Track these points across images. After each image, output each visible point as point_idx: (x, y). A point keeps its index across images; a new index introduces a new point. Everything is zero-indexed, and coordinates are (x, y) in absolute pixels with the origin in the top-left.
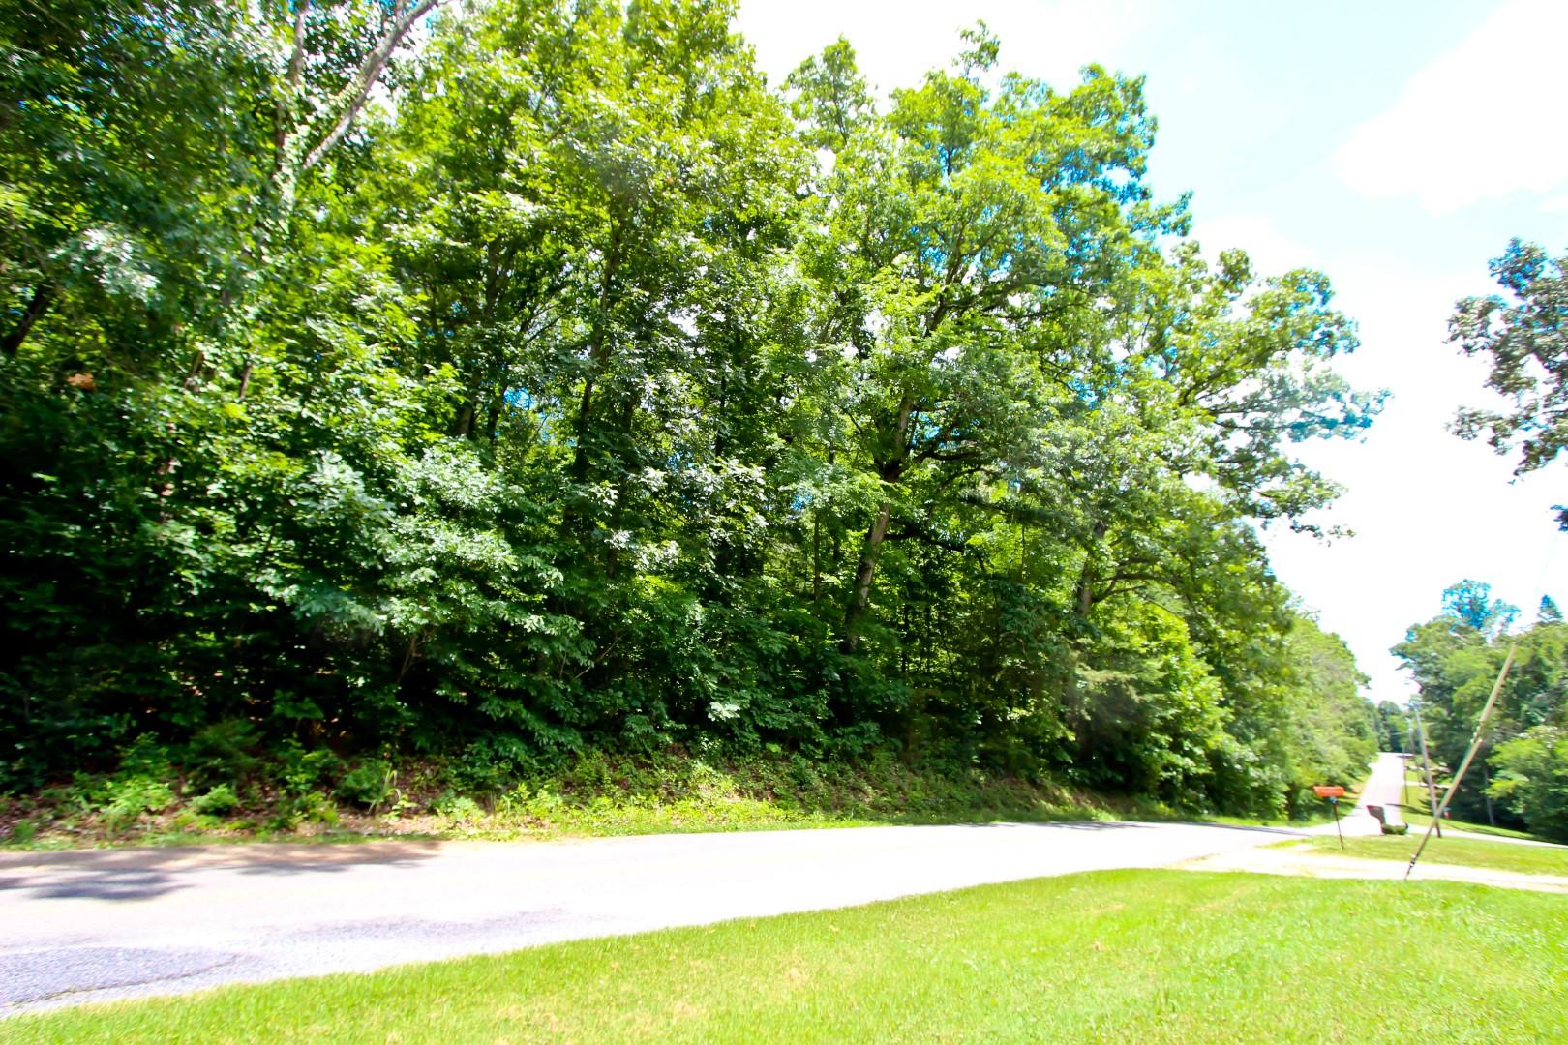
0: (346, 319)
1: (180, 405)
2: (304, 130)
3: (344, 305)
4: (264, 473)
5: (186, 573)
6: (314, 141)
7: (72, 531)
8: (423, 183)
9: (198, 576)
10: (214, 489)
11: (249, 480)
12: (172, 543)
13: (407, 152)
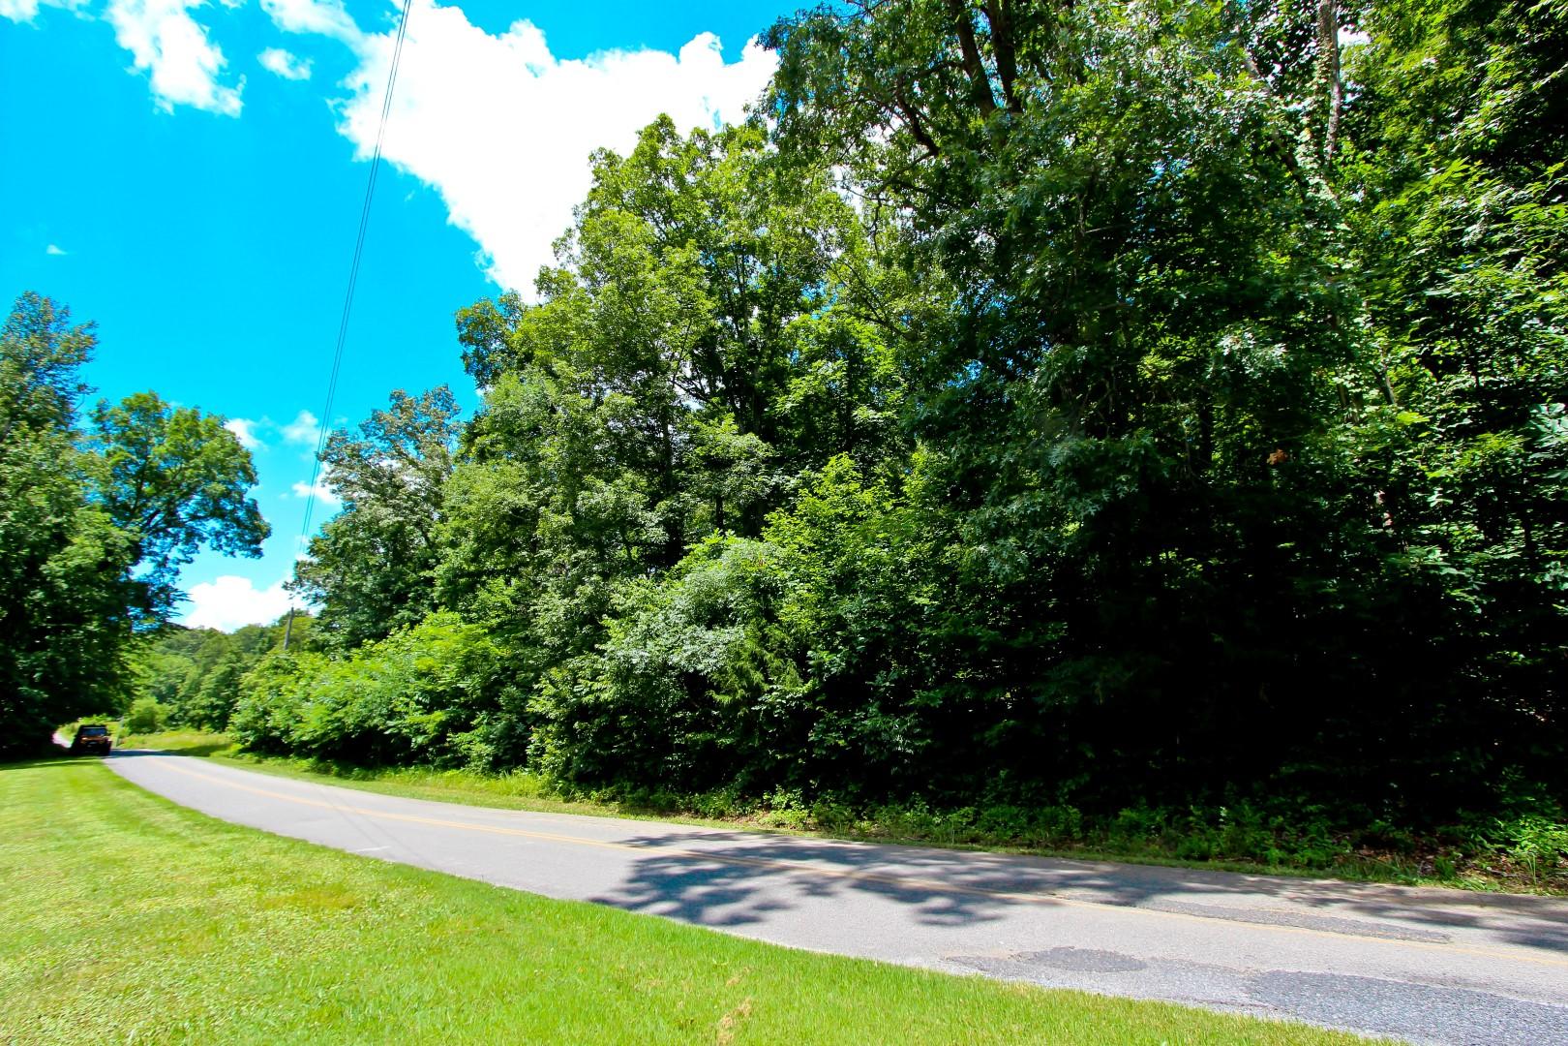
0: (1467, 261)
1: (1352, 440)
2: (1305, 135)
3: (1450, 249)
4: (1478, 462)
5: (1457, 592)
6: (1318, 136)
7: (1332, 585)
8: (1451, 66)
9: (1471, 593)
10: (1434, 499)
11: (1465, 476)
12: (1425, 567)
13: (1413, 54)
